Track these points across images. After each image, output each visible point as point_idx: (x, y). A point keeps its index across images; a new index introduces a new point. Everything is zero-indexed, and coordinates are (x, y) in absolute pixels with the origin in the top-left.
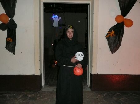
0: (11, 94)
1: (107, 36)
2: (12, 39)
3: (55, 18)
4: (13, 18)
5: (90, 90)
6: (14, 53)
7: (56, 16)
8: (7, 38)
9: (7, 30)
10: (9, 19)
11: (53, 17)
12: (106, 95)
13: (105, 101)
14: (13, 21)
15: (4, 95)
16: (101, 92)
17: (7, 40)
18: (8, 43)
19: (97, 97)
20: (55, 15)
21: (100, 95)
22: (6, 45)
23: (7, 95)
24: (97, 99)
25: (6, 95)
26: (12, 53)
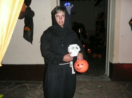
0: (31, 84)
1: (131, 23)
2: (29, 28)
3: (67, 5)
4: (30, 6)
5: (110, 80)
6: (31, 43)
7: (69, 4)
8: (25, 27)
9: (24, 18)
10: (26, 6)
11: (66, 4)
12: (128, 86)
13: (129, 92)
14: (30, 9)
15: (23, 85)
16: (122, 82)
17: (25, 29)
18: (25, 32)
19: (120, 88)
20: (67, 3)
21: (122, 86)
22: (24, 34)
23: (27, 85)
24: (120, 89)
25: (25, 84)
26: (30, 43)
